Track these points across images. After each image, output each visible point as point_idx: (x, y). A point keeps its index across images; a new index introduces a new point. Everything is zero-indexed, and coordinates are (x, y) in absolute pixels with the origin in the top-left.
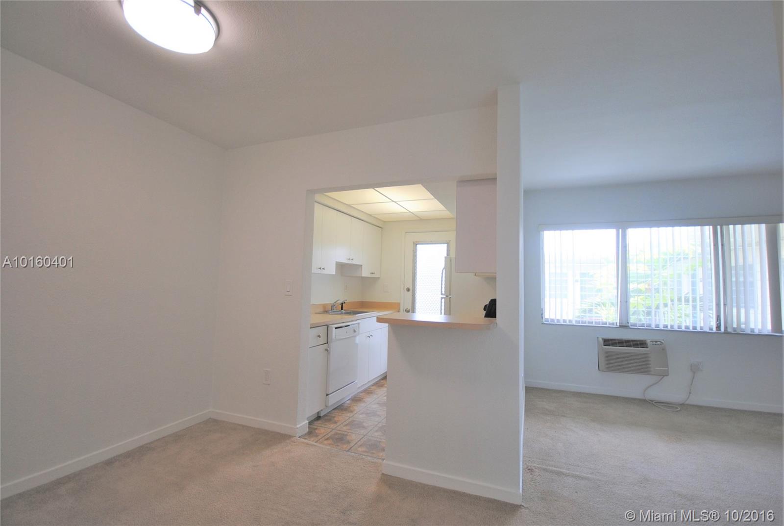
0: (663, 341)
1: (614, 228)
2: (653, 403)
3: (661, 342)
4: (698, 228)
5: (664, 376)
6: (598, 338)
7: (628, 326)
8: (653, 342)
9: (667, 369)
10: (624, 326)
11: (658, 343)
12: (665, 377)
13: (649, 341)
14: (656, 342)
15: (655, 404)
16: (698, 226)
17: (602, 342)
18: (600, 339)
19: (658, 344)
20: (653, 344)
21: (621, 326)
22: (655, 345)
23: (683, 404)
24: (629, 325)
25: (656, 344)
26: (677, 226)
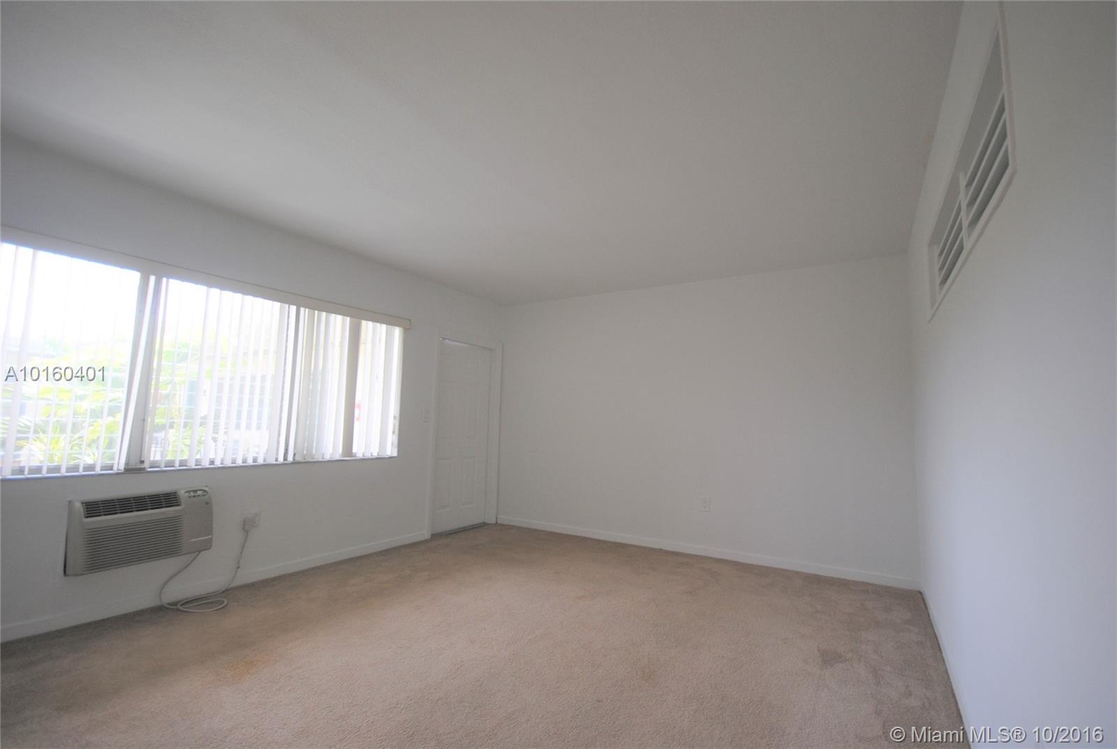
0: (206, 489)
1: (138, 271)
2: (179, 606)
3: (205, 491)
4: (278, 304)
5: (200, 552)
6: (70, 502)
7: (144, 469)
8: (189, 492)
9: (210, 537)
10: (134, 469)
11: (199, 493)
12: (203, 552)
13: (183, 492)
14: (195, 491)
15: (181, 608)
16: (278, 301)
17: (82, 510)
18: (78, 505)
19: (199, 496)
20: (190, 497)
21: (129, 470)
22: (194, 499)
23: (226, 590)
24: (146, 465)
25: (194, 496)
26: (251, 295)
